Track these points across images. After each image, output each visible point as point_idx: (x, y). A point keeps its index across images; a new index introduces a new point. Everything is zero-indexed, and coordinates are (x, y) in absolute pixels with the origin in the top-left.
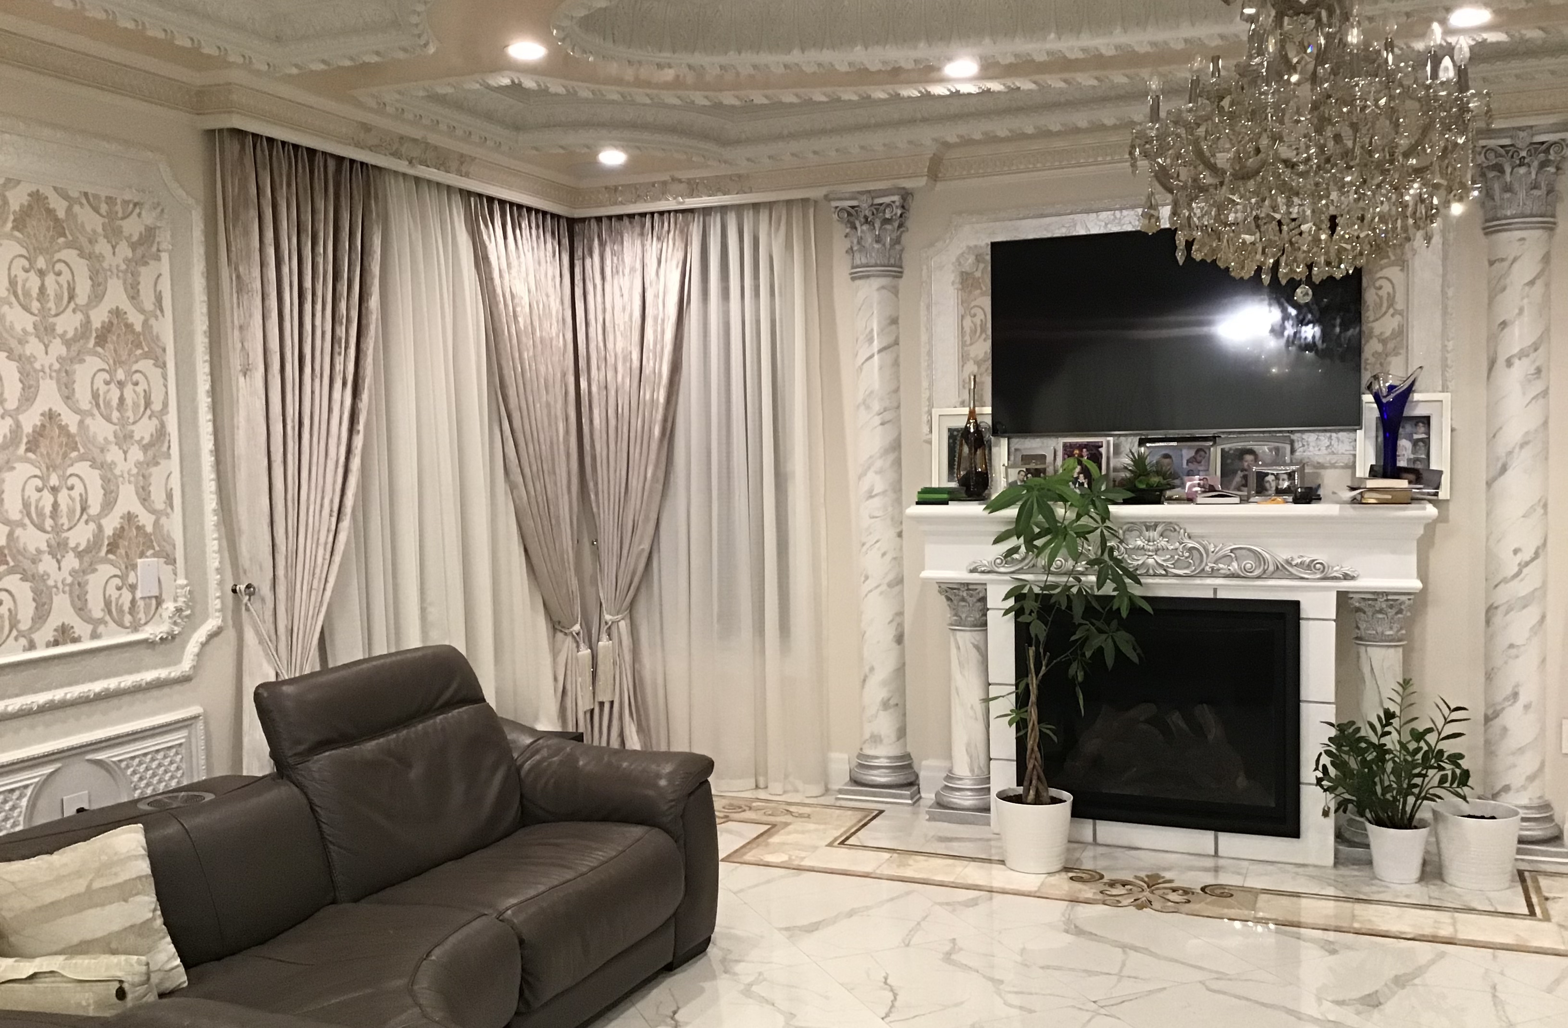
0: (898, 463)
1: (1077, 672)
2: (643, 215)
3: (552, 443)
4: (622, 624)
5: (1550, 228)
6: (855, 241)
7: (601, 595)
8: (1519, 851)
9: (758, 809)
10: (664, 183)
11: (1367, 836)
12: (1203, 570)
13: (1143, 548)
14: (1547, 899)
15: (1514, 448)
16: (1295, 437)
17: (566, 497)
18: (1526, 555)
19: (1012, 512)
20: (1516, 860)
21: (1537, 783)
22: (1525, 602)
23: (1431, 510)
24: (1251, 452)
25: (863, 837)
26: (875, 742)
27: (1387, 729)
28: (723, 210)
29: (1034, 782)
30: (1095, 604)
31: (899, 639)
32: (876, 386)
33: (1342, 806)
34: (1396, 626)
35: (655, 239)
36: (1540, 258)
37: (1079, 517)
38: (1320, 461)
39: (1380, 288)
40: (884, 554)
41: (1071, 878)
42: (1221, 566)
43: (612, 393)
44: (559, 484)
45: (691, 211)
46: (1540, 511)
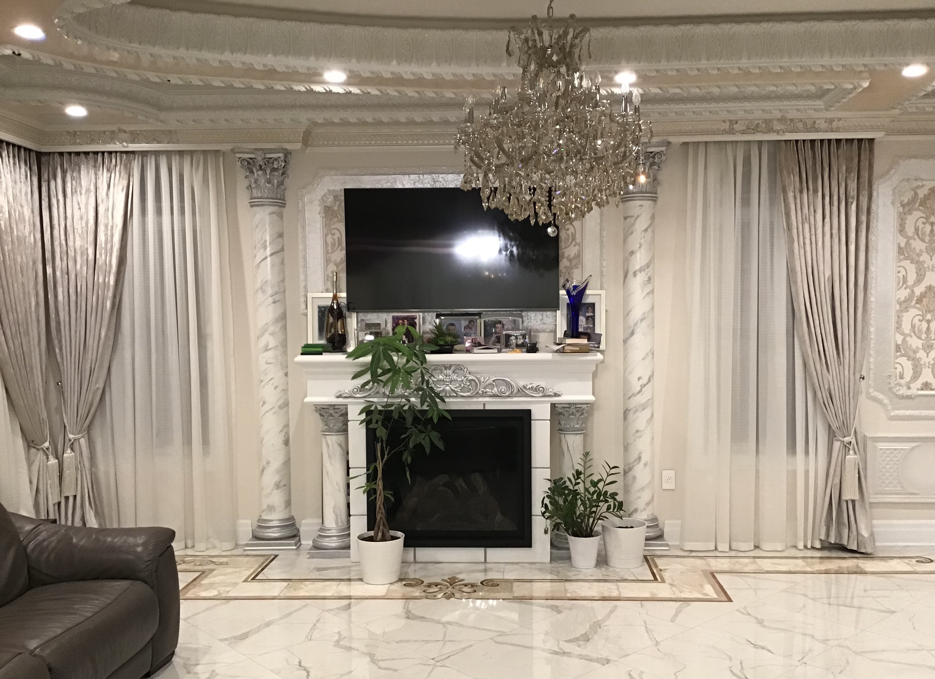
0: (285, 327)
1: (407, 458)
2: (96, 153)
3: (26, 312)
4: (82, 441)
5: (654, 200)
6: (253, 181)
7: (65, 421)
8: (646, 545)
9: (189, 562)
10: (113, 132)
11: (568, 543)
12: (478, 392)
13: (443, 380)
14: (661, 570)
15: (638, 322)
16: (524, 314)
17: (37, 349)
18: (644, 380)
19: (368, 358)
20: (645, 550)
21: (651, 506)
22: (644, 407)
23: (599, 356)
24: (500, 322)
25: (268, 573)
26: (270, 511)
27: (577, 481)
28: (157, 154)
29: (381, 527)
30: (419, 415)
31: (286, 443)
32: (269, 277)
33: (556, 527)
34: (580, 422)
35: (105, 170)
36: (650, 216)
37: (408, 361)
38: (538, 328)
39: (568, 229)
40: (276, 388)
41: (405, 585)
42: (488, 390)
43: (73, 277)
44: (32, 343)
45: (133, 152)
46: (651, 356)
